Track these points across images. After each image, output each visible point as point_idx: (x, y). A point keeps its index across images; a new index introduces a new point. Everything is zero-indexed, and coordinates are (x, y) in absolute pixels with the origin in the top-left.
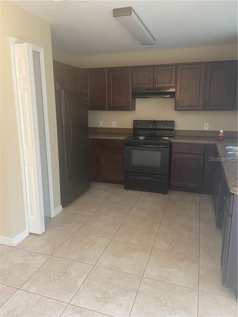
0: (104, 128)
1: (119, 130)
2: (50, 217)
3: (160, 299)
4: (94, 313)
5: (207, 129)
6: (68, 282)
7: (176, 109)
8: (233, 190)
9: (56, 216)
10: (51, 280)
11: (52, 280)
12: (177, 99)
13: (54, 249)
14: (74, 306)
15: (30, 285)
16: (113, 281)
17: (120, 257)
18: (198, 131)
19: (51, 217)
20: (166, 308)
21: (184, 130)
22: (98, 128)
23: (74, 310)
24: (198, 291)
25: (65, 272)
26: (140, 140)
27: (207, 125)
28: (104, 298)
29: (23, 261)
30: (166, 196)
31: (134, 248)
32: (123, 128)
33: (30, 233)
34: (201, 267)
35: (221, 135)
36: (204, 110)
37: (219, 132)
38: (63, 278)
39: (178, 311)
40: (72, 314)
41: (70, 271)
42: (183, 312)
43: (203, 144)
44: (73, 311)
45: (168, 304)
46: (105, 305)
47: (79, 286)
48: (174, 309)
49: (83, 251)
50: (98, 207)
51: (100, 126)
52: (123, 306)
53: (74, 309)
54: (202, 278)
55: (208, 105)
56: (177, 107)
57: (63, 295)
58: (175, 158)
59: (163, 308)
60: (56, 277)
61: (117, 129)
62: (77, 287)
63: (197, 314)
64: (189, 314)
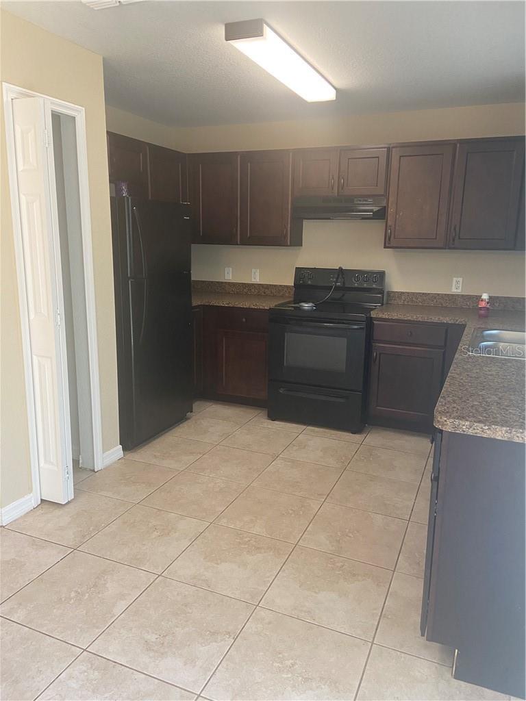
0: (234, 284)
1: (266, 288)
2: (92, 468)
3: (281, 656)
4: (132, 673)
5: (459, 291)
6: (95, 606)
7: (387, 245)
8: (438, 421)
9: (106, 469)
10: (61, 599)
11: (63, 599)
12: (390, 223)
13: (84, 537)
14: (95, 656)
15: (16, 606)
16: (190, 611)
17: (219, 561)
18: (438, 294)
19: (96, 470)
20: (289, 676)
21: (408, 293)
22: (222, 283)
23: (92, 664)
24: (370, 644)
25: (95, 586)
26: (304, 310)
27: (457, 282)
28: (163, 644)
29: (13, 557)
30: (357, 437)
31: (254, 543)
32: (275, 286)
33: (42, 500)
34: (391, 594)
35: (483, 304)
36: (450, 248)
37: (479, 298)
38: (86, 598)
39: (313, 684)
40: (85, 672)
41: (105, 584)
42: (326, 686)
43: (443, 324)
44: (90, 666)
45: (297, 666)
46: (160, 659)
47: (115, 616)
48: (306, 680)
49: (144, 545)
50: (200, 453)
51: (226, 278)
52: (197, 663)
53: (93, 662)
54: (388, 618)
55: (457, 237)
56: (389, 240)
57: (79, 630)
58: (380, 354)
59: (283, 676)
60: (73, 594)
61: (261, 288)
62: (112, 617)
63: (354, 695)
64: (338, 692)
